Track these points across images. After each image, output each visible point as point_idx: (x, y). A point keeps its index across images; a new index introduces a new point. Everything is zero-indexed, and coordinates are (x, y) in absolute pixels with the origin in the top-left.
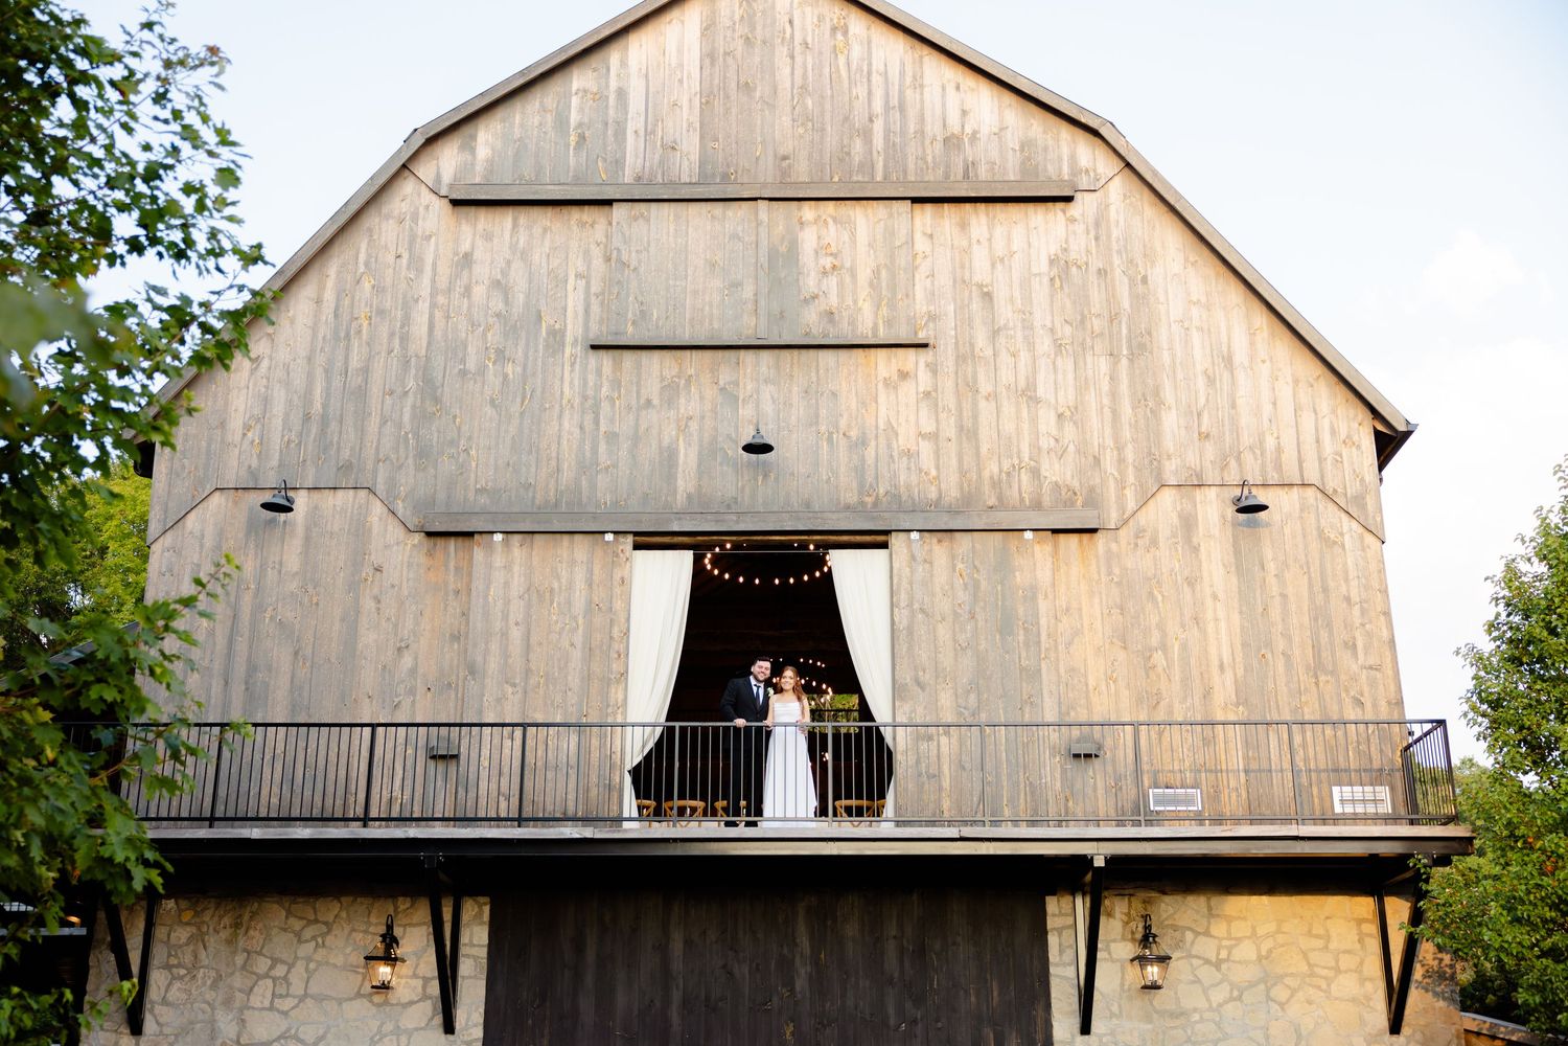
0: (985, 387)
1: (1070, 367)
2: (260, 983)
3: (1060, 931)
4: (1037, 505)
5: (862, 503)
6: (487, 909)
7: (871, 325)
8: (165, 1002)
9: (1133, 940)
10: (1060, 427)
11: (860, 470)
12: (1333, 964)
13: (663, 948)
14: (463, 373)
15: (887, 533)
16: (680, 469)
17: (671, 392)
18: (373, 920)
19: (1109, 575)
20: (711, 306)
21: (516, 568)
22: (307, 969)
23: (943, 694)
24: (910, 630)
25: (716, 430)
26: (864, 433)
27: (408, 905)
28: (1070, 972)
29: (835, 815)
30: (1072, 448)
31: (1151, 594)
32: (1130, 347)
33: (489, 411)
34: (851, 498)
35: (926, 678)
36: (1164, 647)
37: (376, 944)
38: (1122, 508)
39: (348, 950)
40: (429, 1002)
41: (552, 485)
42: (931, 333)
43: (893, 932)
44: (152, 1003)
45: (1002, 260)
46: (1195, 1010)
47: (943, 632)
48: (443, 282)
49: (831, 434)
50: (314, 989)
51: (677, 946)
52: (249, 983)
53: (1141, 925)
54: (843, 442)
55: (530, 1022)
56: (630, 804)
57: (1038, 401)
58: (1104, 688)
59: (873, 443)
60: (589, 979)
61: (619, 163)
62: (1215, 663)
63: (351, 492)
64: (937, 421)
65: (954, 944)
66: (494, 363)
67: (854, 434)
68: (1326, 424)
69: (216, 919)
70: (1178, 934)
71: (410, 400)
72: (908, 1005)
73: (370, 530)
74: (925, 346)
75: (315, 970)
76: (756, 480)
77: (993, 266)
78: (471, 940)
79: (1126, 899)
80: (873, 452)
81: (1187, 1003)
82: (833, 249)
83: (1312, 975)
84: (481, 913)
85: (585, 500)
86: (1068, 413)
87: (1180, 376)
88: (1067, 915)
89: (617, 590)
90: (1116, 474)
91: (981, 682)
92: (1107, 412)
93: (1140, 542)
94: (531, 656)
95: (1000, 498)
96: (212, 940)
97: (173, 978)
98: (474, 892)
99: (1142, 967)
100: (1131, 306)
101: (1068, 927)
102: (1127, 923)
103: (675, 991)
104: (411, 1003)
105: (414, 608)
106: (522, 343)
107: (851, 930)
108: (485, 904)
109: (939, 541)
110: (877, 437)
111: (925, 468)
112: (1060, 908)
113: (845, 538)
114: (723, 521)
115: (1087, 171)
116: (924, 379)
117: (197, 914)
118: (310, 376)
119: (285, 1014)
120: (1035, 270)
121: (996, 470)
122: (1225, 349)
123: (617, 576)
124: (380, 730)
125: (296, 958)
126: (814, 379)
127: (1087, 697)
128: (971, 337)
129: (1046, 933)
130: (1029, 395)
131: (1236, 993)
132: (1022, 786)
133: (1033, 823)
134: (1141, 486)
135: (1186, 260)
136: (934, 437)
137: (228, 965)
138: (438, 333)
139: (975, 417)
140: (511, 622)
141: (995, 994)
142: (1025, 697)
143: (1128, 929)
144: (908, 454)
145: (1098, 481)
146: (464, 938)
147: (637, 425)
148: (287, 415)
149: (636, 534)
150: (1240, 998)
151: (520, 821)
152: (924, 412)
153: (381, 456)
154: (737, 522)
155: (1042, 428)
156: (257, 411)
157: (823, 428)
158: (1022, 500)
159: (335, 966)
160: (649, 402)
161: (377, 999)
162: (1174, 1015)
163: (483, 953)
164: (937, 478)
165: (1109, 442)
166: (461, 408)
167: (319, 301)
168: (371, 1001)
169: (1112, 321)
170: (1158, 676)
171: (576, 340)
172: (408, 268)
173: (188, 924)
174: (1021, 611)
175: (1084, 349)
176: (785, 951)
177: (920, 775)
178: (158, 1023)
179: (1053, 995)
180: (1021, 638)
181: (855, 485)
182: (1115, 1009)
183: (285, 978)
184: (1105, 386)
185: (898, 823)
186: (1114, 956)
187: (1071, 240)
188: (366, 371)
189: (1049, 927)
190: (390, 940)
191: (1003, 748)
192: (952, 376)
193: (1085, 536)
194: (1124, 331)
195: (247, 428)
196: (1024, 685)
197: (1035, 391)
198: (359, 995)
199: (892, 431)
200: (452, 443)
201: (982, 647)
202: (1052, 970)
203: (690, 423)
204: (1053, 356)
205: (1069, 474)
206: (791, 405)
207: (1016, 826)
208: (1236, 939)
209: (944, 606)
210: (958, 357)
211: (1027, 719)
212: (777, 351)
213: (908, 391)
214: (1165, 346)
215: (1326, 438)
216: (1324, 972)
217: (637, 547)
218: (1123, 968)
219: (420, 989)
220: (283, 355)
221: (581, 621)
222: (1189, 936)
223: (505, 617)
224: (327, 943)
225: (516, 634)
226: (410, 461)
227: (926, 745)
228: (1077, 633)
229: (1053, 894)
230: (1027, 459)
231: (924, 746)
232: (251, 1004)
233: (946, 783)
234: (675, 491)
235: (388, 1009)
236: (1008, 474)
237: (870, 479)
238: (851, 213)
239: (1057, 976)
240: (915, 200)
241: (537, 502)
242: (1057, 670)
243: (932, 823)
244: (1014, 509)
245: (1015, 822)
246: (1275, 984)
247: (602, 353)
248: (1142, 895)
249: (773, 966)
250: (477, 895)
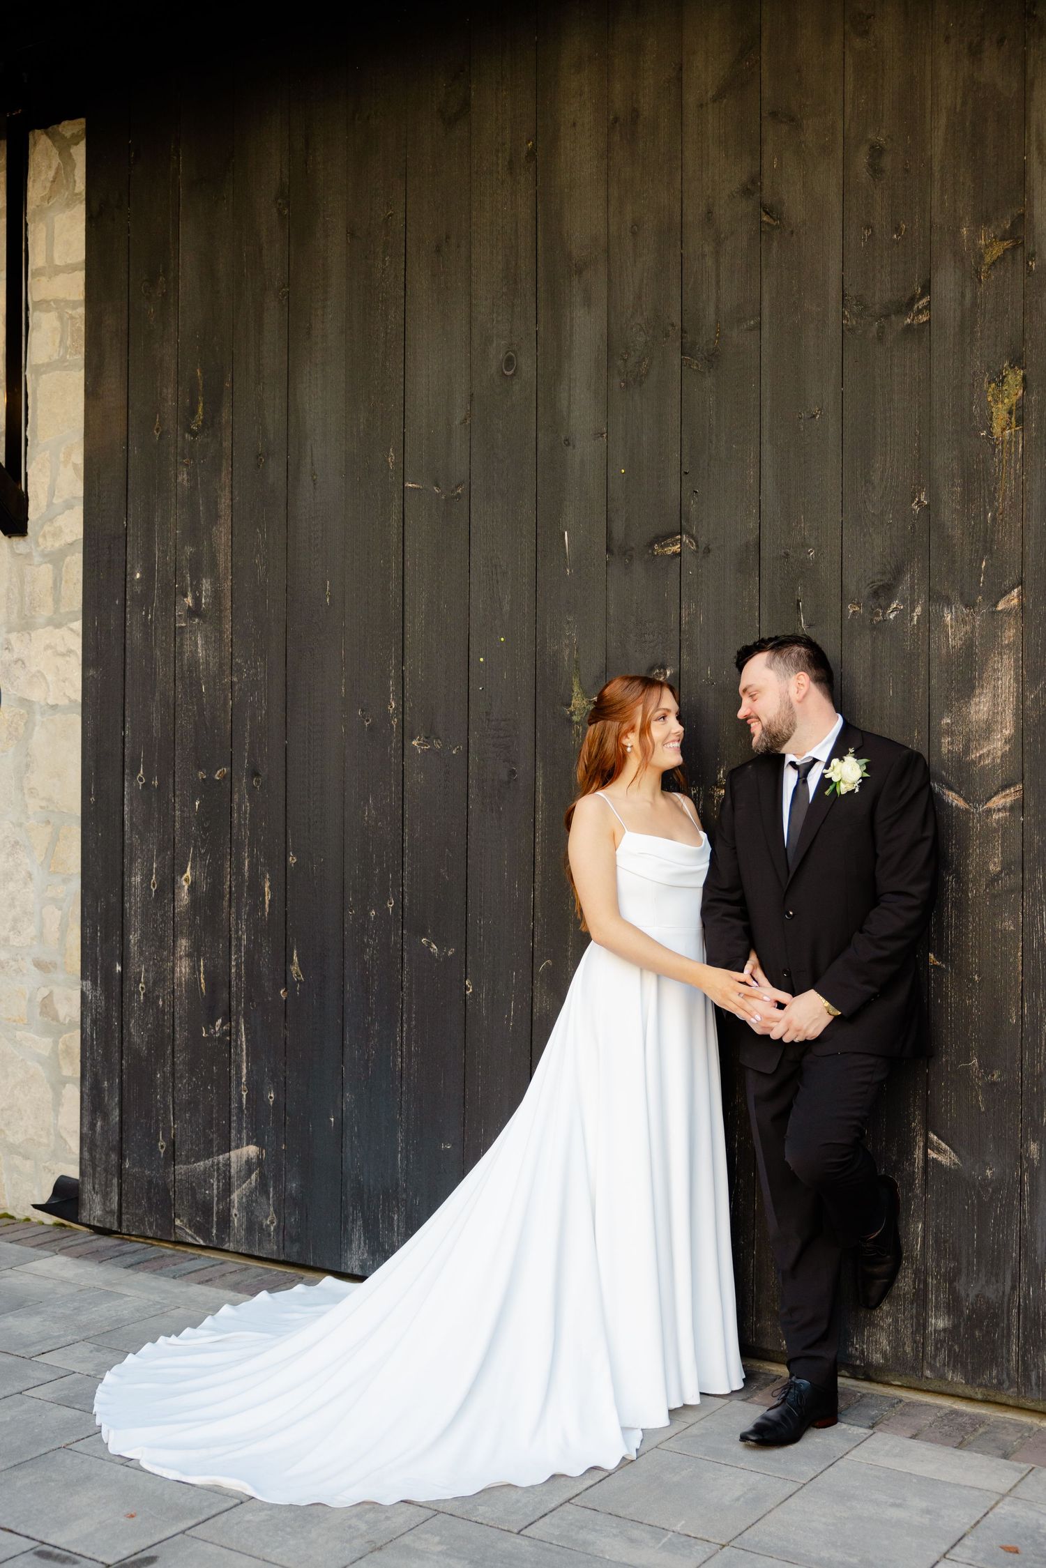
6: (79, 153)
55: (183, 477)
78: (50, 258)
84: (67, 167)
98: (53, 114)
103: (579, 314)
108: (74, 140)
163: (76, 286)
249: (937, 145)
250: (59, 122)
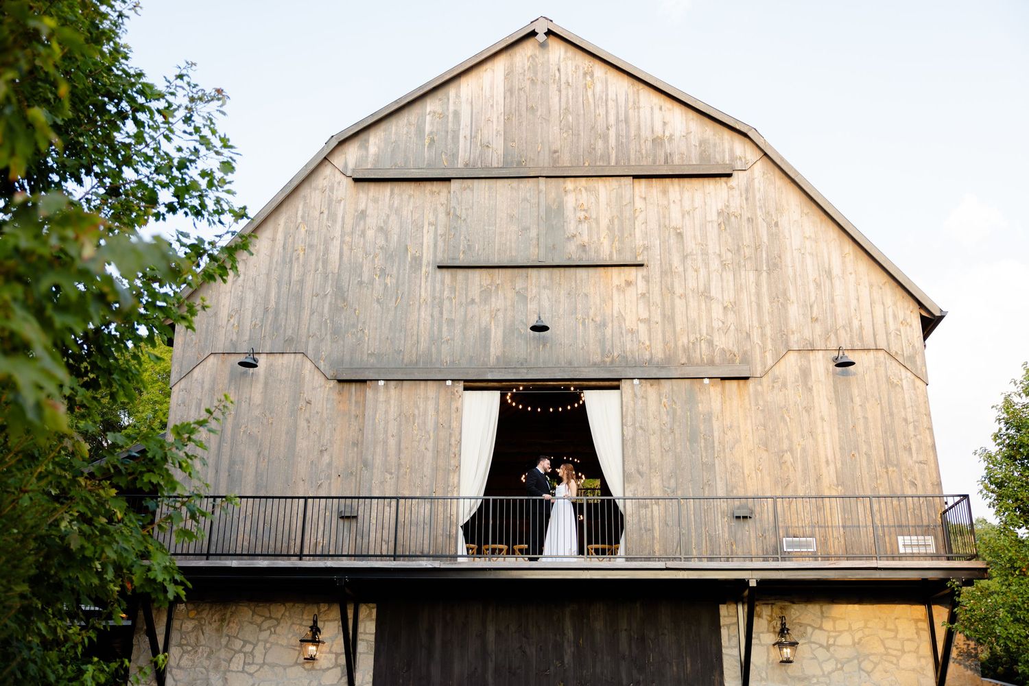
0: (679, 290)
1: (731, 278)
2: (236, 655)
3: (728, 626)
4: (712, 363)
5: (604, 362)
6: (374, 611)
7: (608, 253)
8: (178, 667)
9: (774, 632)
10: (725, 314)
11: (602, 341)
12: (900, 647)
13: (482, 636)
14: (361, 283)
15: (619, 380)
16: (492, 341)
17: (486, 294)
18: (305, 617)
19: (757, 405)
20: (511, 242)
21: (392, 402)
22: (264, 647)
23: (654, 479)
24: (634, 439)
25: (514, 317)
26: (604, 319)
27: (326, 608)
28: (735, 652)
29: (588, 554)
30: (732, 327)
31: (783, 418)
32: (768, 266)
33: (376, 305)
34: (597, 358)
35: (644, 469)
36: (791, 450)
37: (306, 632)
38: (764, 364)
39: (290, 636)
40: (339, 668)
41: (414, 351)
42: (646, 257)
43: (625, 627)
44: (171, 667)
45: (688, 213)
46: (814, 676)
47: (654, 441)
48: (348, 229)
49: (584, 319)
50: (269, 659)
51: (491, 635)
52: (230, 656)
53: (779, 623)
54: (592, 325)
55: (401, 681)
56: (462, 547)
57: (711, 299)
58: (754, 475)
59: (610, 325)
60: (437, 655)
61: (455, 156)
62: (823, 460)
63: (293, 355)
64: (649, 311)
65: (663, 634)
66: (379, 277)
67: (598, 319)
68: (890, 312)
69: (210, 616)
70: (802, 629)
71: (328, 299)
72: (635, 672)
73: (304, 377)
74: (642, 265)
75: (270, 648)
76: (538, 347)
77: (683, 216)
78: (365, 630)
79: (770, 606)
80: (610, 331)
81: (809, 672)
82: (585, 207)
83: (887, 654)
84: (371, 613)
85: (434, 360)
86: (730, 306)
87: (799, 283)
88: (732, 616)
89: (454, 415)
90: (760, 343)
91: (678, 472)
92: (754, 304)
93: (775, 385)
94: (402, 456)
95: (689, 358)
96: (207, 629)
97: (184, 652)
98: (367, 601)
99: (780, 649)
100: (768, 240)
101: (734, 624)
102: (771, 621)
103: (490, 663)
104: (328, 669)
105: (330, 425)
106: (396, 264)
107: (599, 625)
108: (373, 608)
109: (651, 385)
110: (612, 321)
111: (642, 340)
112: (728, 612)
113: (593, 383)
114: (518, 373)
115: (740, 158)
116: (641, 286)
117: (198, 613)
118: (268, 286)
119: (251, 675)
120: (709, 219)
121: (686, 341)
122: (827, 266)
123: (454, 406)
124: (310, 501)
125: (258, 640)
126: (574, 286)
127: (744, 481)
128: (670, 260)
129: (720, 627)
130: (706, 295)
131: (839, 666)
132: (704, 536)
133: (711, 559)
134: (776, 350)
135: (802, 212)
136: (647, 321)
137: (216, 644)
138: (345, 259)
139: (673, 308)
140: (389, 434)
141: (689, 665)
142: (705, 481)
143: (771, 626)
144: (632, 331)
145: (749, 347)
146: (361, 629)
147: (466, 315)
148: (254, 309)
149: (465, 381)
150: (842, 669)
151: (395, 557)
152: (641, 305)
153: (311, 334)
154: (527, 373)
155: (714, 315)
156: (236, 307)
157: (579, 316)
158: (702, 360)
159: (282, 646)
160: (473, 301)
161: (308, 666)
162: (801, 679)
163: (372, 638)
164: (650, 346)
165: (756, 324)
166: (359, 305)
167: (274, 240)
168: (304, 668)
169: (756, 249)
170: (788, 468)
171: (429, 263)
172: (328, 220)
173: (193, 619)
174: (702, 428)
175: (739, 267)
176: (558, 638)
177: (641, 529)
178: (174, 680)
179: (725, 666)
180: (702, 445)
181: (599, 350)
182: (764, 675)
183: (252, 653)
184: (753, 291)
185: (627, 559)
186: (763, 642)
187: (731, 200)
188: (302, 282)
189: (722, 623)
190: (315, 630)
191: (692, 512)
192: (659, 284)
193: (742, 382)
194: (764, 256)
195: (230, 316)
196: (705, 474)
197: (710, 293)
198: (296, 664)
199: (621, 318)
200: (354, 326)
201: (678, 450)
202: (724, 651)
203: (498, 313)
204: (720, 271)
205: (731, 346)
206: (560, 302)
207: (700, 561)
208: (839, 632)
209: (655, 425)
210: (662, 272)
211: (706, 495)
212: (551, 269)
213: (632, 293)
214: (790, 265)
215: (890, 320)
216: (895, 653)
217: (466, 389)
218: (768, 649)
219: (334, 660)
220: (252, 272)
221: (432, 434)
222: (809, 630)
223: (386, 432)
224: (277, 631)
225: (392, 442)
226: (328, 336)
227: (644, 511)
228: (737, 441)
229: (724, 603)
230: (705, 335)
231: (643, 511)
232: (231, 668)
233: (657, 534)
234: (489, 355)
235: (314, 672)
236: (693, 343)
237: (608, 347)
238: (596, 185)
239: (727, 654)
240: (635, 177)
241: (405, 361)
242: (725, 465)
243: (648, 559)
244: (697, 365)
245: (700, 559)
246: (864, 660)
247: (444, 271)
248: (780, 604)
249: (550, 647)
250: (369, 603)
